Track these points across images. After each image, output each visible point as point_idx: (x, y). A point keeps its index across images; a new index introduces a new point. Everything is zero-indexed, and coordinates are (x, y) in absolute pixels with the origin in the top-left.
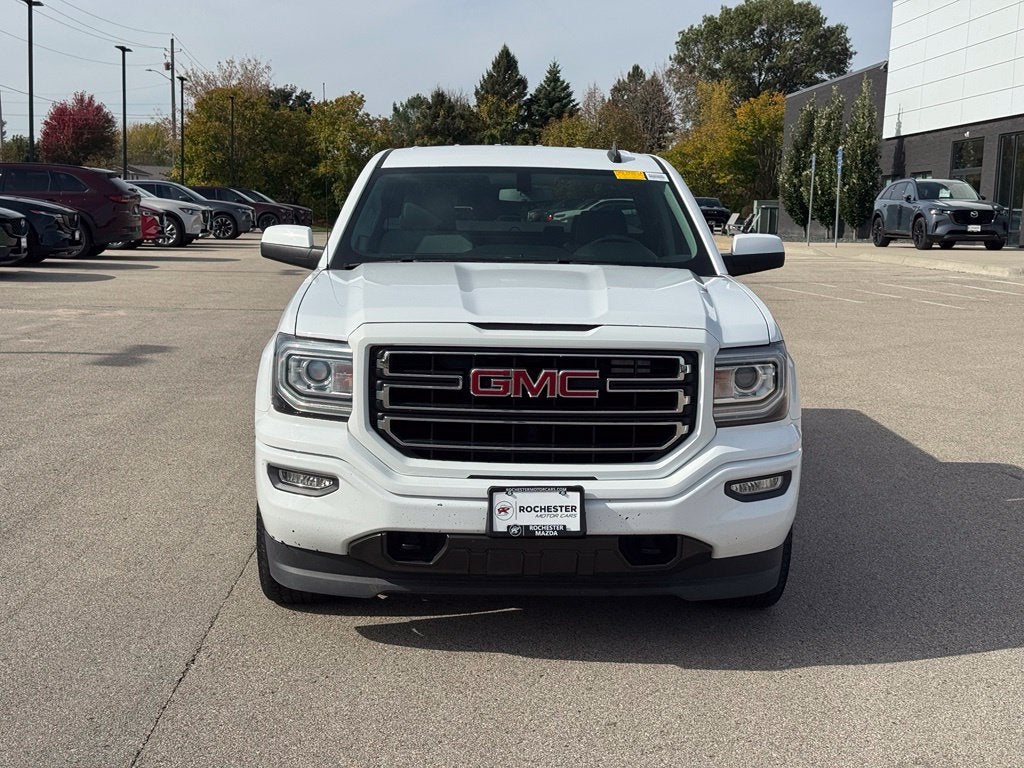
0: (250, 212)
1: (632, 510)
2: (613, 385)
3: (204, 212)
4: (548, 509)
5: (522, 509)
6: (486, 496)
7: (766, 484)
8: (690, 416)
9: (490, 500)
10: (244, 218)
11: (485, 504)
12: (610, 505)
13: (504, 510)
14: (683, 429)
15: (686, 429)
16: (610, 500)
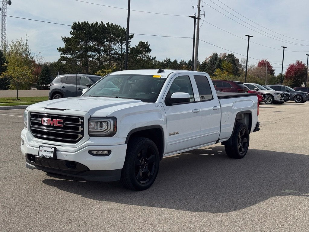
0: (308, 95)
1: (65, 154)
2: (66, 124)
3: (281, 94)
4: (48, 151)
5: (44, 151)
6: (39, 147)
7: (105, 152)
8: (82, 133)
9: (39, 148)
10: (305, 96)
11: (38, 149)
12: (61, 152)
13: (41, 151)
14: (80, 136)
15: (82, 136)
16: (62, 151)
